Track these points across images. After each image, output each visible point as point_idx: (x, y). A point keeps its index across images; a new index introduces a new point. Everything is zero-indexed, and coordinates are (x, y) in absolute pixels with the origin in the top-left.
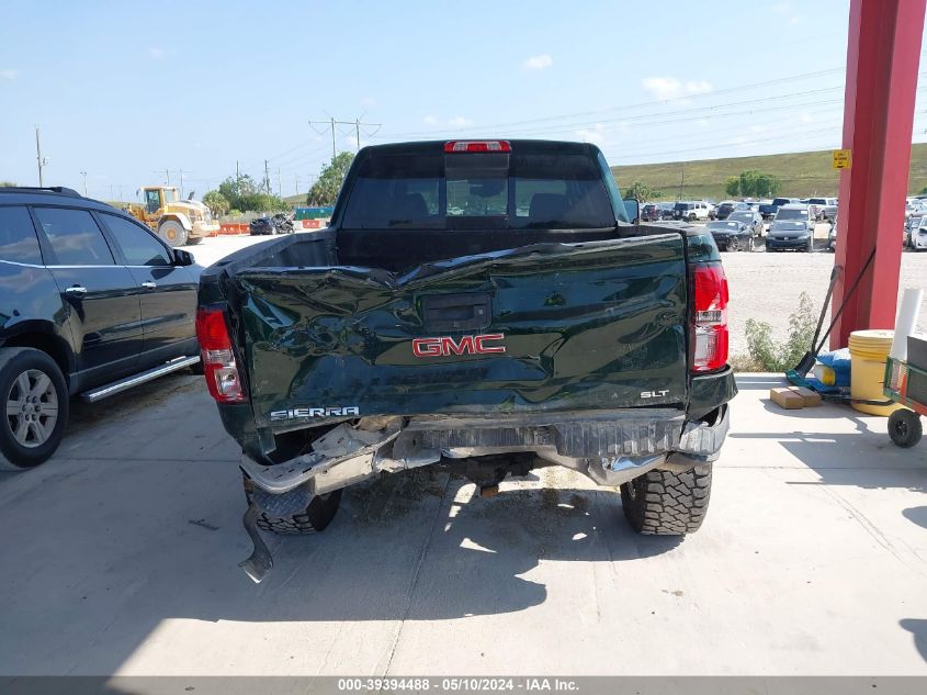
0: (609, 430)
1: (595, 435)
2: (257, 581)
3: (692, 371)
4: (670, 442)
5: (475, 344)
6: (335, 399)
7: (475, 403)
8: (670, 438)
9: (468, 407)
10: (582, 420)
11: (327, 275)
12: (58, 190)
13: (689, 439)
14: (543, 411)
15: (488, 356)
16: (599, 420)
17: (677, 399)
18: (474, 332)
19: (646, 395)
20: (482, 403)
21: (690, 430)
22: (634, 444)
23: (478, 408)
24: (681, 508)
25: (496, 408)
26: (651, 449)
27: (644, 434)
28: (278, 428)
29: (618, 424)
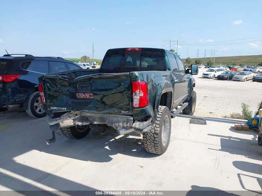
0: (116, 120)
1: (113, 120)
2: (48, 144)
3: (133, 107)
4: (130, 125)
5: (87, 96)
6: (62, 106)
7: (87, 110)
8: (130, 124)
9: (85, 110)
10: (111, 117)
11: (59, 78)
12: (58, 58)
13: (136, 125)
14: (101, 113)
15: (90, 99)
16: (114, 117)
17: (130, 114)
18: (87, 93)
19: (123, 112)
20: (88, 110)
21: (136, 122)
22: (121, 124)
23: (87, 111)
24: (151, 145)
25: (91, 111)
26: (125, 126)
27: (124, 122)
28: (54, 111)
29: (118, 118)
